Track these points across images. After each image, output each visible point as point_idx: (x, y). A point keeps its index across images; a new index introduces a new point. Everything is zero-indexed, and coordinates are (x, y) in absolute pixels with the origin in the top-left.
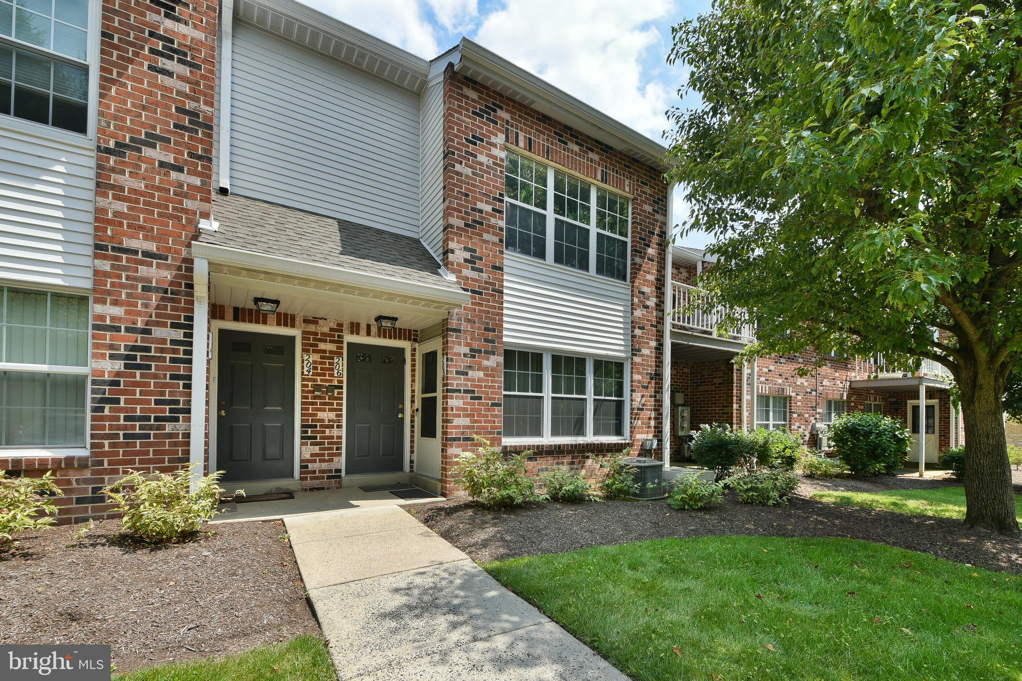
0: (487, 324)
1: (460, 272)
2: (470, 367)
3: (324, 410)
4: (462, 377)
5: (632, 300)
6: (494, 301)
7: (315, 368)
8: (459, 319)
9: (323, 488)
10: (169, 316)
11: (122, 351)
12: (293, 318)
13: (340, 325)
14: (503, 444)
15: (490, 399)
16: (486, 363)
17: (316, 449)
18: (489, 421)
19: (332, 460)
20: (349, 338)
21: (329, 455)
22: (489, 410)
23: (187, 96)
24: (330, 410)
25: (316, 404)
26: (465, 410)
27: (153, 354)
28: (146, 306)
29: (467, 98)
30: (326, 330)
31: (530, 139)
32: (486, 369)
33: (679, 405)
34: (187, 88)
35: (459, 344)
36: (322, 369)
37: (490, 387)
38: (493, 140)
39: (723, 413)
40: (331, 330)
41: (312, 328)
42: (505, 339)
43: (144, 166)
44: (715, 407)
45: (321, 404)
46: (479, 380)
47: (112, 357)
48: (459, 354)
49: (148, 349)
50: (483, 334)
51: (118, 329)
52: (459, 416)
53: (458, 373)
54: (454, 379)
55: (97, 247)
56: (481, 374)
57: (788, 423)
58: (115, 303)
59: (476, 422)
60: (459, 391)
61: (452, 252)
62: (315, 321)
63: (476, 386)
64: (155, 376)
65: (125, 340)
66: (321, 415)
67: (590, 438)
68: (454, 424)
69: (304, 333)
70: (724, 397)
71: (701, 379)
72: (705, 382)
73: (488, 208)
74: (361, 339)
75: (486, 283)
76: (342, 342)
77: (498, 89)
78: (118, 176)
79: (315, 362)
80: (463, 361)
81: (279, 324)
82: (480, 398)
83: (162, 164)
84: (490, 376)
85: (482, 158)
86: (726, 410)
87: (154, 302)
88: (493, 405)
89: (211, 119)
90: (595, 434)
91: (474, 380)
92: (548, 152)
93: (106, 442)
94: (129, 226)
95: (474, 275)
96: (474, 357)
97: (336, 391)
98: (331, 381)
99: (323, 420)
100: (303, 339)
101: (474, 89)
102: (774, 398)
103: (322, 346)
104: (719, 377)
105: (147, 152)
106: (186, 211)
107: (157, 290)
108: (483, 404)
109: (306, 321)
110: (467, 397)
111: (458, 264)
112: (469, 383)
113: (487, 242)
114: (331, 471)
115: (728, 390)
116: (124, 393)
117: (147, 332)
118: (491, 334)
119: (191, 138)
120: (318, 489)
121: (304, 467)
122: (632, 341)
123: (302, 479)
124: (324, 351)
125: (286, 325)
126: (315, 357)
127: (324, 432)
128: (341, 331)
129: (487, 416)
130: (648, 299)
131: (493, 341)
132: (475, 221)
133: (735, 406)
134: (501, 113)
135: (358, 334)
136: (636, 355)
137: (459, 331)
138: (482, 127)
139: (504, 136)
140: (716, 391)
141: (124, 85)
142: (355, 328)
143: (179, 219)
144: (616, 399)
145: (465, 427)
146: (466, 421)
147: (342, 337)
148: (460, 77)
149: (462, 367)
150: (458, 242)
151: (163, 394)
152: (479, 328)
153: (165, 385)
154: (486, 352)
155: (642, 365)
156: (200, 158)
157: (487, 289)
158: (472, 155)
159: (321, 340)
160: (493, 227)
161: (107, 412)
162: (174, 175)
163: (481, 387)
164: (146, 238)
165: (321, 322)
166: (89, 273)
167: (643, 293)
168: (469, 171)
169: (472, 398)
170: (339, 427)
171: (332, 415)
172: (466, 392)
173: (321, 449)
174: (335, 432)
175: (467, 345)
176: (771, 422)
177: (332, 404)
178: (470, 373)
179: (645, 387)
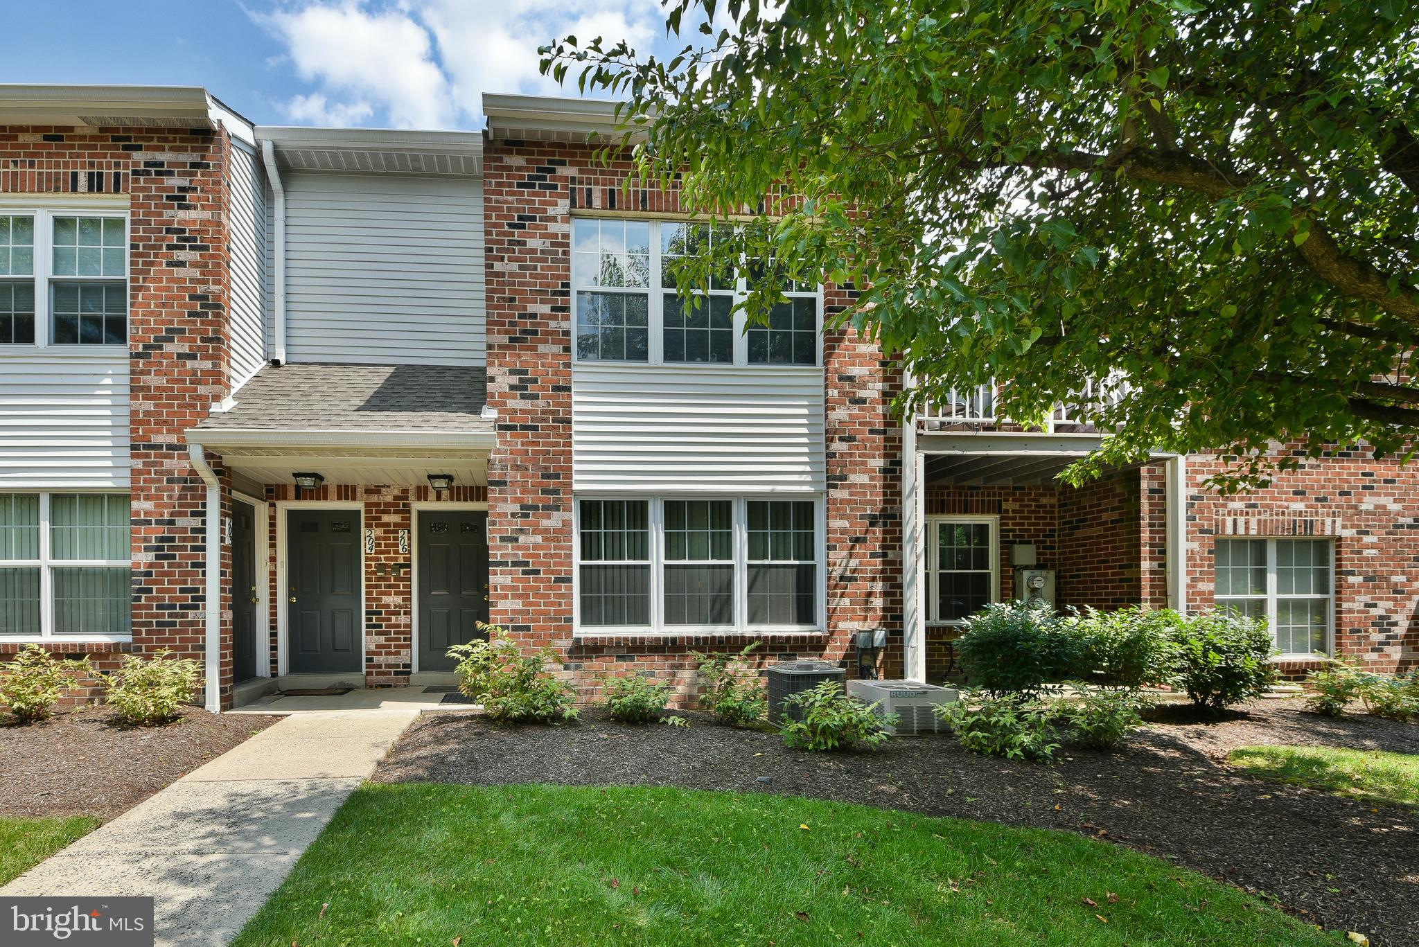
0: (546, 468)
1: (505, 404)
2: (521, 531)
3: (390, 594)
4: (510, 545)
5: (826, 394)
6: (559, 436)
7: (378, 545)
8: (504, 468)
9: (390, 686)
10: (190, 505)
11: (154, 543)
12: (354, 489)
13: (405, 491)
14: (575, 635)
15: (552, 572)
16: (545, 523)
17: (382, 640)
18: (553, 604)
19: (398, 653)
20: (417, 506)
21: (396, 646)
22: (551, 588)
23: (199, 281)
24: (397, 593)
25: (380, 586)
26: (516, 588)
27: (177, 543)
28: (170, 497)
29: (509, 168)
30: (389, 499)
31: (612, 191)
32: (546, 530)
33: (1026, 568)
34: (197, 273)
35: (505, 500)
36: (386, 545)
37: (552, 556)
38: (551, 212)
39: (1121, 581)
40: (396, 498)
41: (374, 498)
42: (576, 487)
43: (165, 362)
44: (1106, 568)
45: (386, 586)
46: (536, 547)
47: (146, 549)
48: (505, 515)
49: (172, 540)
50: (540, 483)
51: (149, 522)
52: (506, 597)
53: (502, 539)
54: (499, 548)
55: (133, 447)
56: (538, 539)
57: (1332, 596)
58: (147, 498)
59: (531, 604)
60: (506, 564)
61: (492, 379)
62: (376, 490)
63: (532, 556)
64: (179, 565)
65: (155, 533)
66: (386, 599)
67: (741, 626)
68: (499, 607)
69: (367, 505)
70: (1122, 547)
71: (1078, 515)
72: (1085, 520)
73: (546, 309)
74: (431, 505)
75: (543, 412)
76: (409, 512)
77: (555, 139)
78: (146, 377)
79: (377, 538)
80: (510, 523)
81: (339, 498)
82: (537, 572)
83: (180, 356)
84: (553, 540)
85: (534, 243)
86: (1127, 573)
87: (177, 493)
88: (557, 580)
89: (219, 298)
90: (751, 620)
91: (527, 548)
92: (644, 200)
93: (143, 629)
94: (156, 423)
95: (527, 405)
96: (527, 516)
97: (402, 571)
98: (396, 559)
99: (388, 606)
100: (367, 512)
101: (519, 153)
102: (1283, 545)
103: (386, 518)
104: (1113, 509)
105: (168, 347)
106: (200, 398)
107: (179, 480)
108: (542, 580)
109: (368, 491)
110: (516, 572)
111: (501, 395)
112: (520, 553)
113: (544, 356)
114: (398, 666)
115: (1131, 533)
116: (155, 582)
117: (172, 522)
118: (552, 481)
119: (202, 323)
120: (383, 686)
121: (369, 660)
122: (827, 463)
123: (368, 673)
124: (388, 525)
125: (347, 498)
126: (379, 532)
127: (390, 619)
128: (407, 498)
129: (549, 596)
130: (863, 386)
131: (556, 492)
132: (525, 332)
133: (1146, 565)
134: (562, 171)
135: (426, 499)
136: (835, 487)
137: (505, 483)
138: (533, 200)
139: (568, 202)
140: (1106, 536)
141: (148, 289)
142: (422, 493)
143: (194, 406)
144: (797, 562)
145: (514, 612)
146: (518, 604)
147: (408, 505)
148: (499, 145)
149: (509, 530)
150: (500, 365)
151: (185, 582)
152: (533, 476)
153: (187, 574)
154: (546, 508)
155: (849, 502)
156: (210, 340)
157: (546, 420)
158: (519, 243)
159: (384, 512)
160: (554, 333)
161: (143, 602)
162: (189, 364)
163: (538, 556)
164: (169, 432)
165: (384, 490)
166: (128, 473)
167: (851, 379)
168: (514, 267)
169: (524, 572)
170: (408, 613)
171: (398, 600)
172: (515, 564)
173: (387, 640)
174: (403, 620)
175: (515, 500)
176: (1272, 596)
177: (398, 586)
178: (522, 539)
179: (857, 540)
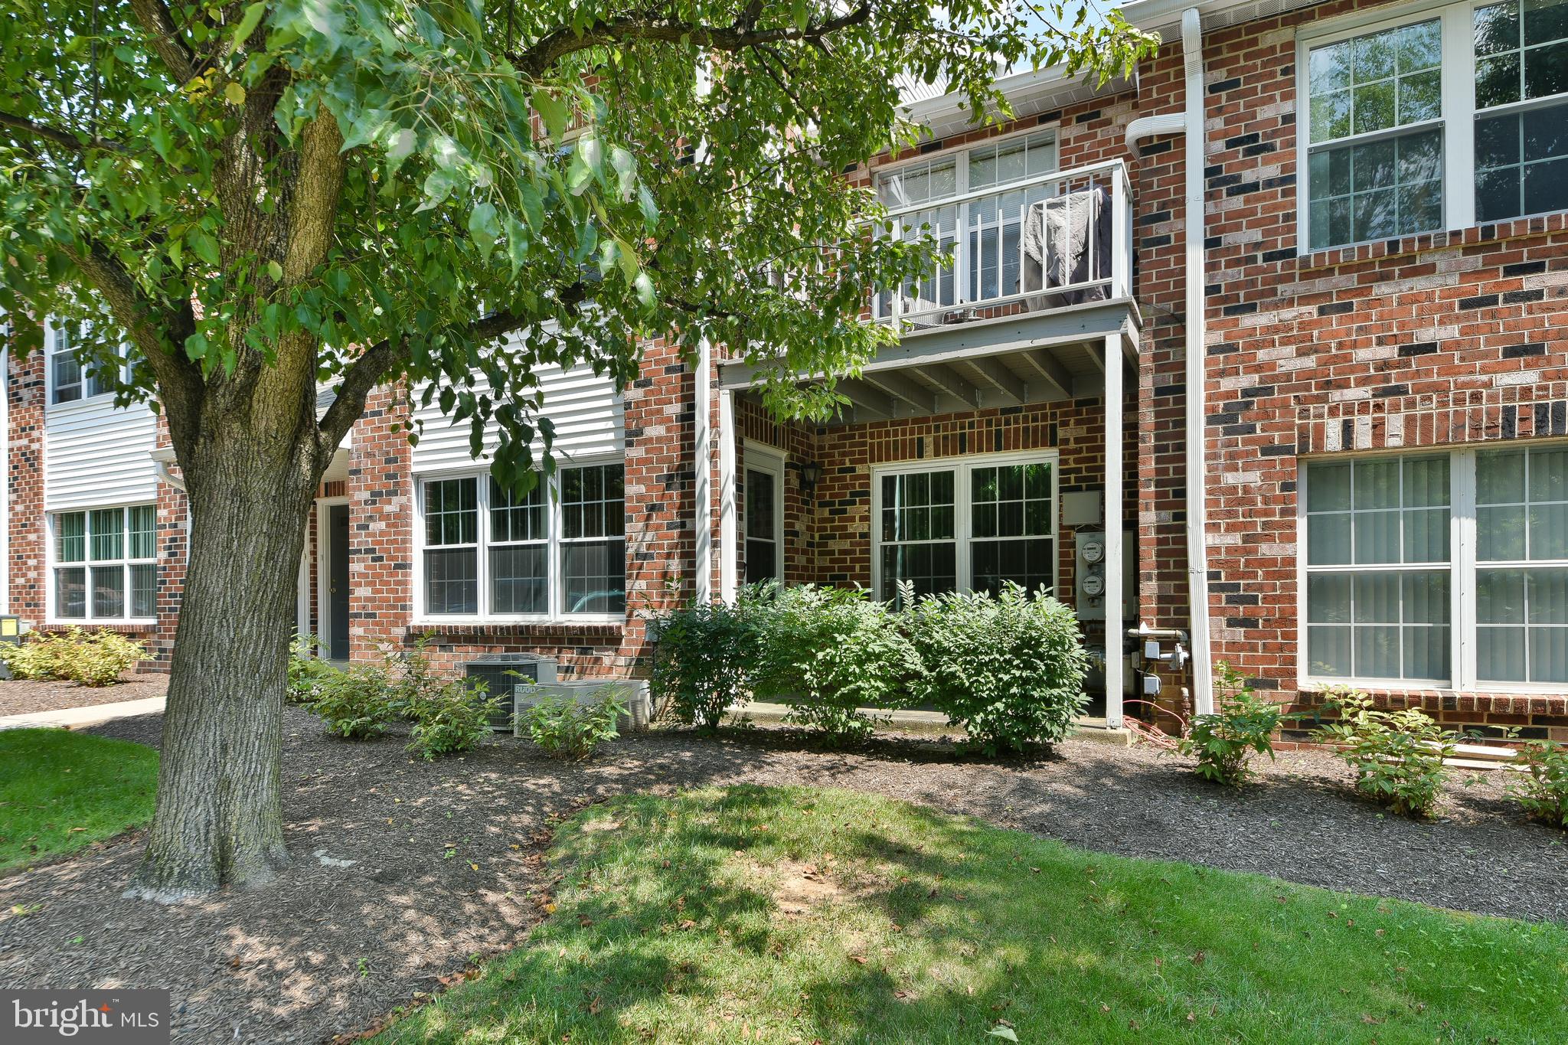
0: (388, 453)
2: (371, 517)
4: (363, 531)
14: (411, 624)
15: (392, 559)
16: (387, 508)
18: (392, 590)
22: (391, 575)
26: (367, 575)
32: (388, 516)
35: (360, 488)
37: (392, 542)
46: (381, 533)
47: (164, 549)
48: (361, 502)
50: (384, 469)
51: (165, 526)
52: (360, 584)
53: (359, 527)
54: (356, 535)
56: (383, 525)
59: (377, 590)
60: (360, 551)
63: (378, 542)
65: (168, 535)
67: (555, 615)
68: (356, 594)
80: (364, 511)
82: (382, 558)
84: (394, 525)
88: (395, 566)
90: (566, 610)
91: (375, 534)
93: (162, 614)
96: (375, 502)
108: (385, 567)
110: (367, 558)
112: (370, 539)
118: (392, 466)
122: (626, 416)
129: (389, 583)
131: (394, 476)
136: (632, 443)
137: (360, 471)
144: (610, 538)
145: (366, 598)
146: (368, 591)
149: (363, 519)
154: (388, 493)
155: (646, 461)
163: (383, 542)
169: (373, 560)
172: (367, 551)
175: (367, 487)
178: (372, 525)
179: (652, 508)
